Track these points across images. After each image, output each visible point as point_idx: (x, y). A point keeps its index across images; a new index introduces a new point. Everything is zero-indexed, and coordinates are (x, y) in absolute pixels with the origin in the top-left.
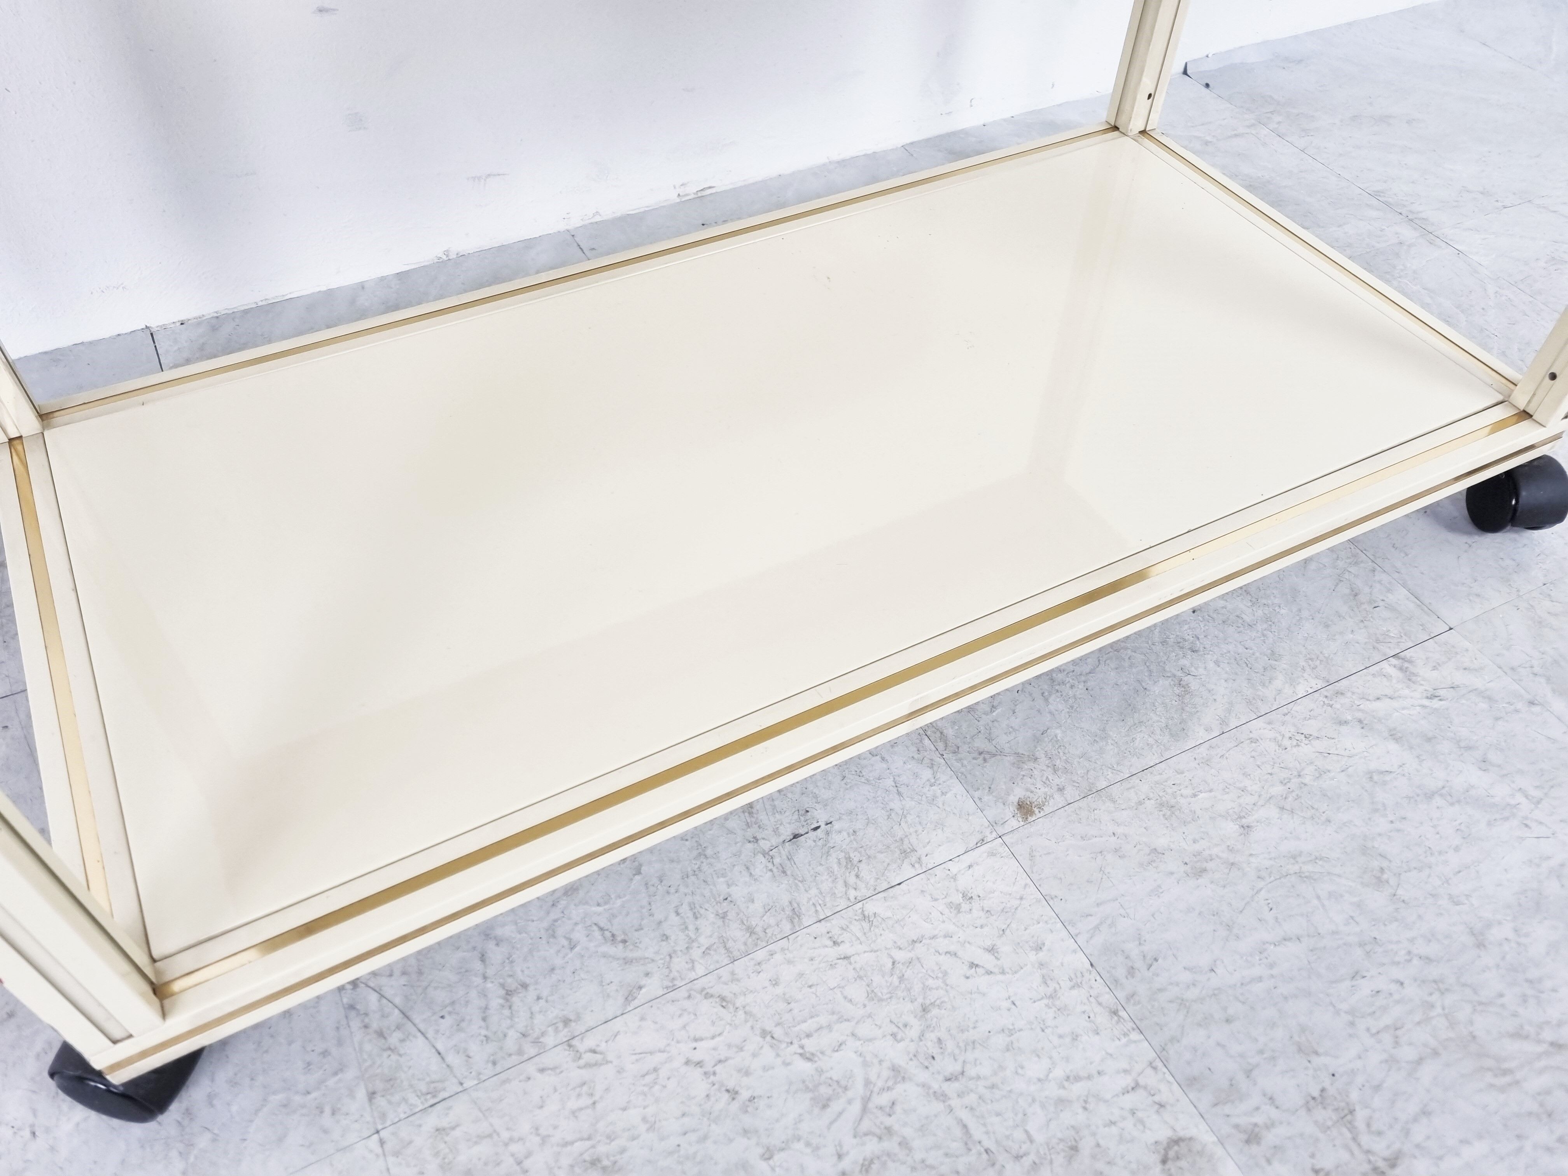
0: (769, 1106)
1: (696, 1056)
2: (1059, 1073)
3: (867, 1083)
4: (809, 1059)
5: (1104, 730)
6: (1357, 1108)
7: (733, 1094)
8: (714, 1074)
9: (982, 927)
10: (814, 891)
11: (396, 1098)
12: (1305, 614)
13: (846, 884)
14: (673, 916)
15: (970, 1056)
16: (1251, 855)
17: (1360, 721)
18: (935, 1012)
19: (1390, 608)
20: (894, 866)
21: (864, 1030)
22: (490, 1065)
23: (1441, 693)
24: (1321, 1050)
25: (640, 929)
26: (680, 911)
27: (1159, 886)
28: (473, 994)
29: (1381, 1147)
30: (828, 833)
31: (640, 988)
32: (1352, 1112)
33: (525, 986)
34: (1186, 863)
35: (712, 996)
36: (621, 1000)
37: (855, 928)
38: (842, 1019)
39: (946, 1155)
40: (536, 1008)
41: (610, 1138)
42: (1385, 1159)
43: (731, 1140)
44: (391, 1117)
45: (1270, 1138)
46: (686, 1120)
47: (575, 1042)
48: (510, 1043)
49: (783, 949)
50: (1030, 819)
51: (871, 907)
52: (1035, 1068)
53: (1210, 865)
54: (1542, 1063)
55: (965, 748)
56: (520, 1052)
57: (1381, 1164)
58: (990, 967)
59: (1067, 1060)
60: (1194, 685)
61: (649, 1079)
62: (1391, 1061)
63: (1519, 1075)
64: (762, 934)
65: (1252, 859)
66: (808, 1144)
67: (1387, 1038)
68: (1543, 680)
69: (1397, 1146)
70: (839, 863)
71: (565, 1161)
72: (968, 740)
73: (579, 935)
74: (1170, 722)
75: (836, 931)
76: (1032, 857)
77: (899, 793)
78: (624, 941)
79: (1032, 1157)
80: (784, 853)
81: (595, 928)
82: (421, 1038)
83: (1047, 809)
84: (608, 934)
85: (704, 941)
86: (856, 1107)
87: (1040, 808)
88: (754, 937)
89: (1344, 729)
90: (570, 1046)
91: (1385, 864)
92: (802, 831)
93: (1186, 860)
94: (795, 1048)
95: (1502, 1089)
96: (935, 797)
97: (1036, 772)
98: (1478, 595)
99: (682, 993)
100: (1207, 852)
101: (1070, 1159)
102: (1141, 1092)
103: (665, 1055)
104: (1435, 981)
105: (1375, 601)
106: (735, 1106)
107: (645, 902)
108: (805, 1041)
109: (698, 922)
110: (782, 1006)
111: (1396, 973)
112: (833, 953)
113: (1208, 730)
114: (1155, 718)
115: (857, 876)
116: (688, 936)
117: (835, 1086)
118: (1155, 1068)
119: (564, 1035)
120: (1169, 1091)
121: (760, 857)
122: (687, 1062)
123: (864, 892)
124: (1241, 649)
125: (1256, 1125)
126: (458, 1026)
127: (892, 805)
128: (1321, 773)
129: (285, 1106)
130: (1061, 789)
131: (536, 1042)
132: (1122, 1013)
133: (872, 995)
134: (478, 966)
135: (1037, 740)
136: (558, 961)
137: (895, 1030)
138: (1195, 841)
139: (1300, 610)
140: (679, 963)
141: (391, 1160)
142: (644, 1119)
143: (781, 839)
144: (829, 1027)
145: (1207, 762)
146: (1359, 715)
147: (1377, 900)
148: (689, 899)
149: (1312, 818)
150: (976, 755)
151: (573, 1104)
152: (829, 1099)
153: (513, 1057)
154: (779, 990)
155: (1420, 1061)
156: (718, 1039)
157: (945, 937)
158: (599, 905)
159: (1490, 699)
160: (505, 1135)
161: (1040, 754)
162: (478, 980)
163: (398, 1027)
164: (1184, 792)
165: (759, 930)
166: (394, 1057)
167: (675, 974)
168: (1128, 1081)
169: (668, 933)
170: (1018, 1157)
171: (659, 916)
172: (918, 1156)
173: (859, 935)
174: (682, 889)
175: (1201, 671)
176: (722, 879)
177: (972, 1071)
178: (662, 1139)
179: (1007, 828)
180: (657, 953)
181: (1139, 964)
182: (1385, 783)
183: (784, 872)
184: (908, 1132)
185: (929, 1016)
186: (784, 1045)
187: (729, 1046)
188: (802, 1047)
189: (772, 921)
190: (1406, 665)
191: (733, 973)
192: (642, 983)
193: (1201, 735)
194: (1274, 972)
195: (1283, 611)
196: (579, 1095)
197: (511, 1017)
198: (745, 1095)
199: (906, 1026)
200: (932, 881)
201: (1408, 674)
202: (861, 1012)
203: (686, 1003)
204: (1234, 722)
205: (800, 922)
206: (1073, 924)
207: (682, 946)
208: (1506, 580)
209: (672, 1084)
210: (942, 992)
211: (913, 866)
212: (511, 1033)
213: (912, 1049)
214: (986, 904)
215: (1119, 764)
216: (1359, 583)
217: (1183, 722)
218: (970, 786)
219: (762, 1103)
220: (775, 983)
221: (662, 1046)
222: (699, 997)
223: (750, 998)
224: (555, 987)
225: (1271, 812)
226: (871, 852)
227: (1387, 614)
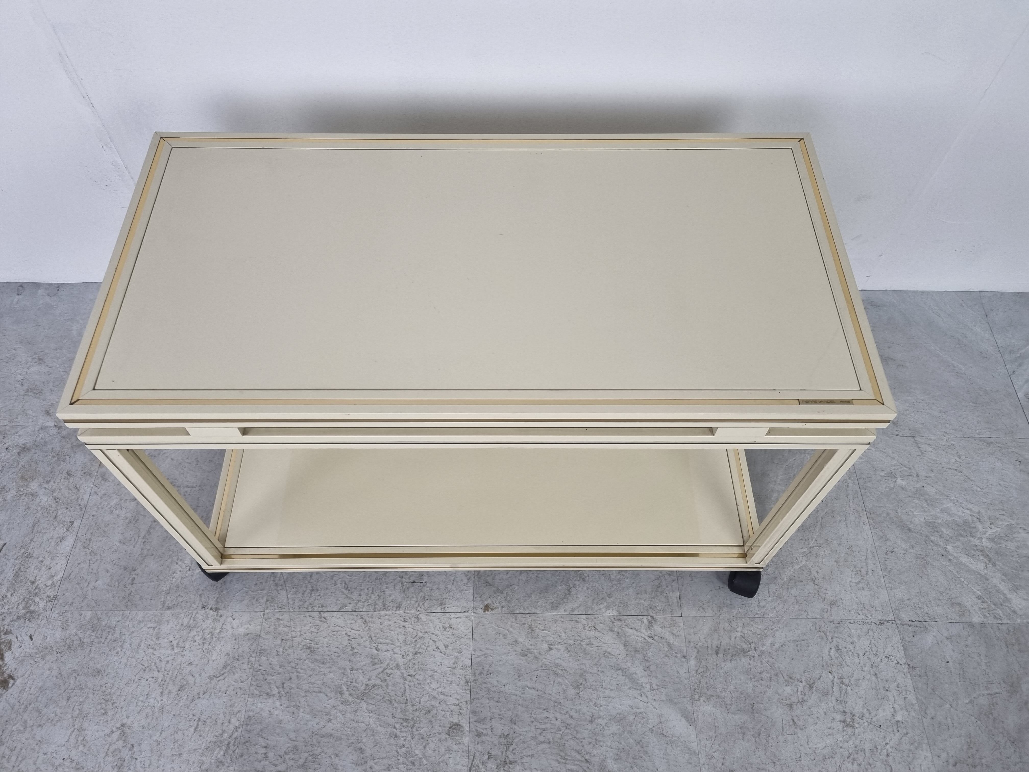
0: (360, 657)
1: (349, 634)
2: (440, 690)
3: (388, 665)
4: (377, 650)
5: (531, 594)
6: (514, 744)
7: (353, 648)
8: (351, 641)
9: (448, 638)
10: (409, 602)
11: (272, 605)
12: (634, 585)
13: (419, 605)
14: (366, 589)
15: (419, 673)
16: (545, 658)
17: (618, 633)
18: (418, 655)
19: (667, 598)
20: (436, 606)
21: (396, 650)
22: (298, 608)
23: (656, 637)
24: (517, 724)
25: (355, 589)
26: (369, 589)
27: (509, 653)
28: (304, 585)
29: (511, 757)
30: (424, 586)
31: (346, 606)
32: (511, 744)
33: (318, 590)
35: (363, 619)
36: (339, 607)
37: (413, 619)
38: (392, 644)
39: (396, 695)
40: (317, 598)
41: (317, 644)
42: (510, 761)
43: (345, 661)
44: (269, 609)
45: (483, 738)
46: (337, 649)
47: (322, 613)
48: (306, 605)
49: (389, 615)
50: (486, 612)
51: (421, 615)
52: (434, 685)
53: (530, 655)
54: (576, 762)
55: (483, 578)
56: (307, 608)
57: (508, 761)
58: (442, 651)
59: (445, 688)
60: (573, 593)
61: (334, 633)
62: (535, 738)
63: (568, 762)
64: (386, 608)
65: (544, 660)
66: (363, 672)
67: (539, 731)
68: (696, 651)
69: (515, 760)
70: (421, 597)
71: (303, 644)
72: (486, 576)
73: (339, 582)
74: (555, 602)
75: (407, 618)
76: (478, 624)
77: (453, 584)
78: (349, 590)
79: (417, 707)
80: (408, 586)
81: (344, 582)
82: (285, 592)
83: (494, 611)
84: (346, 586)
85: (370, 602)
86: (381, 670)
87: (492, 610)
88: (384, 607)
89: (610, 633)
90: (320, 613)
91: (584, 682)
92: (417, 581)
93: (524, 649)
94: (375, 645)
95: (559, 763)
96: (463, 590)
97: (499, 597)
98: (703, 609)
99: (356, 614)
100: (532, 650)
101: (426, 713)
102: (458, 707)
103: (342, 629)
104: (568, 724)
105: (663, 593)
106: (351, 652)
107: (361, 581)
108: (379, 645)
109: (372, 595)
110: (379, 631)
111: (558, 715)
112: (402, 623)
113: (565, 610)
114: (552, 598)
115: (423, 604)
116: (367, 598)
117: (379, 661)
118: (467, 703)
119: (320, 609)
120: (466, 711)
121: (400, 583)
122: (346, 634)
123: (422, 610)
124: (600, 588)
125: (482, 733)
126: (296, 593)
127: (448, 586)
128: (590, 644)
129: (246, 592)
130: (503, 607)
131: (312, 607)
132: (469, 684)
133: (405, 642)
134: (309, 577)
135: (508, 586)
136: (329, 587)
137: (405, 654)
138: (531, 645)
139: (633, 583)
140: (360, 605)
141: (264, 620)
142: (327, 643)
143: (409, 581)
144: (388, 644)
145: (556, 621)
146: (620, 631)
147: (572, 692)
148: (373, 586)
149: (574, 656)
150: (485, 582)
151: (312, 629)
152: (376, 664)
153: (305, 609)
154: (381, 627)
155: (542, 742)
156: (357, 632)
157: (436, 635)
158: (348, 576)
159: (671, 648)
160: (293, 629)
161: (505, 592)
162: (307, 582)
163: (282, 585)
164: (540, 627)
165: (387, 606)
166: (277, 593)
167: (357, 607)
168: (457, 702)
169: (362, 594)
170: (413, 705)
171: (362, 588)
172: (388, 691)
173: (413, 622)
174: (373, 583)
175: (580, 589)
176: (385, 584)
177: (417, 677)
178: (329, 651)
179: (477, 611)
180: (356, 598)
181: (485, 673)
182: (608, 657)
183: (404, 592)
184: (390, 683)
185: (416, 656)
186: (373, 643)
188: (377, 646)
189: (392, 605)
190: (653, 621)
191: (372, 615)
192: (347, 605)
193: (561, 611)
194: (522, 696)
195: (627, 580)
196: (315, 628)
197: (310, 597)
198: (356, 651)
199: (408, 655)
200: (444, 616)
201: (650, 625)
202: (399, 645)
203: (355, 617)
204: (576, 612)
205: (399, 610)
206: (475, 650)
207: (363, 600)
208: (720, 608)
209: (339, 638)
210: (424, 651)
211: (441, 609)
212: (308, 602)
213: (406, 662)
214: (454, 632)
215: (527, 608)
216: (664, 583)
217: (559, 604)
218: (476, 592)
219: (358, 655)
220: (381, 624)
221: (342, 626)
222: (359, 617)
223: (372, 625)
224: (325, 594)
225: (562, 648)
226: (432, 598)
227: (663, 599)
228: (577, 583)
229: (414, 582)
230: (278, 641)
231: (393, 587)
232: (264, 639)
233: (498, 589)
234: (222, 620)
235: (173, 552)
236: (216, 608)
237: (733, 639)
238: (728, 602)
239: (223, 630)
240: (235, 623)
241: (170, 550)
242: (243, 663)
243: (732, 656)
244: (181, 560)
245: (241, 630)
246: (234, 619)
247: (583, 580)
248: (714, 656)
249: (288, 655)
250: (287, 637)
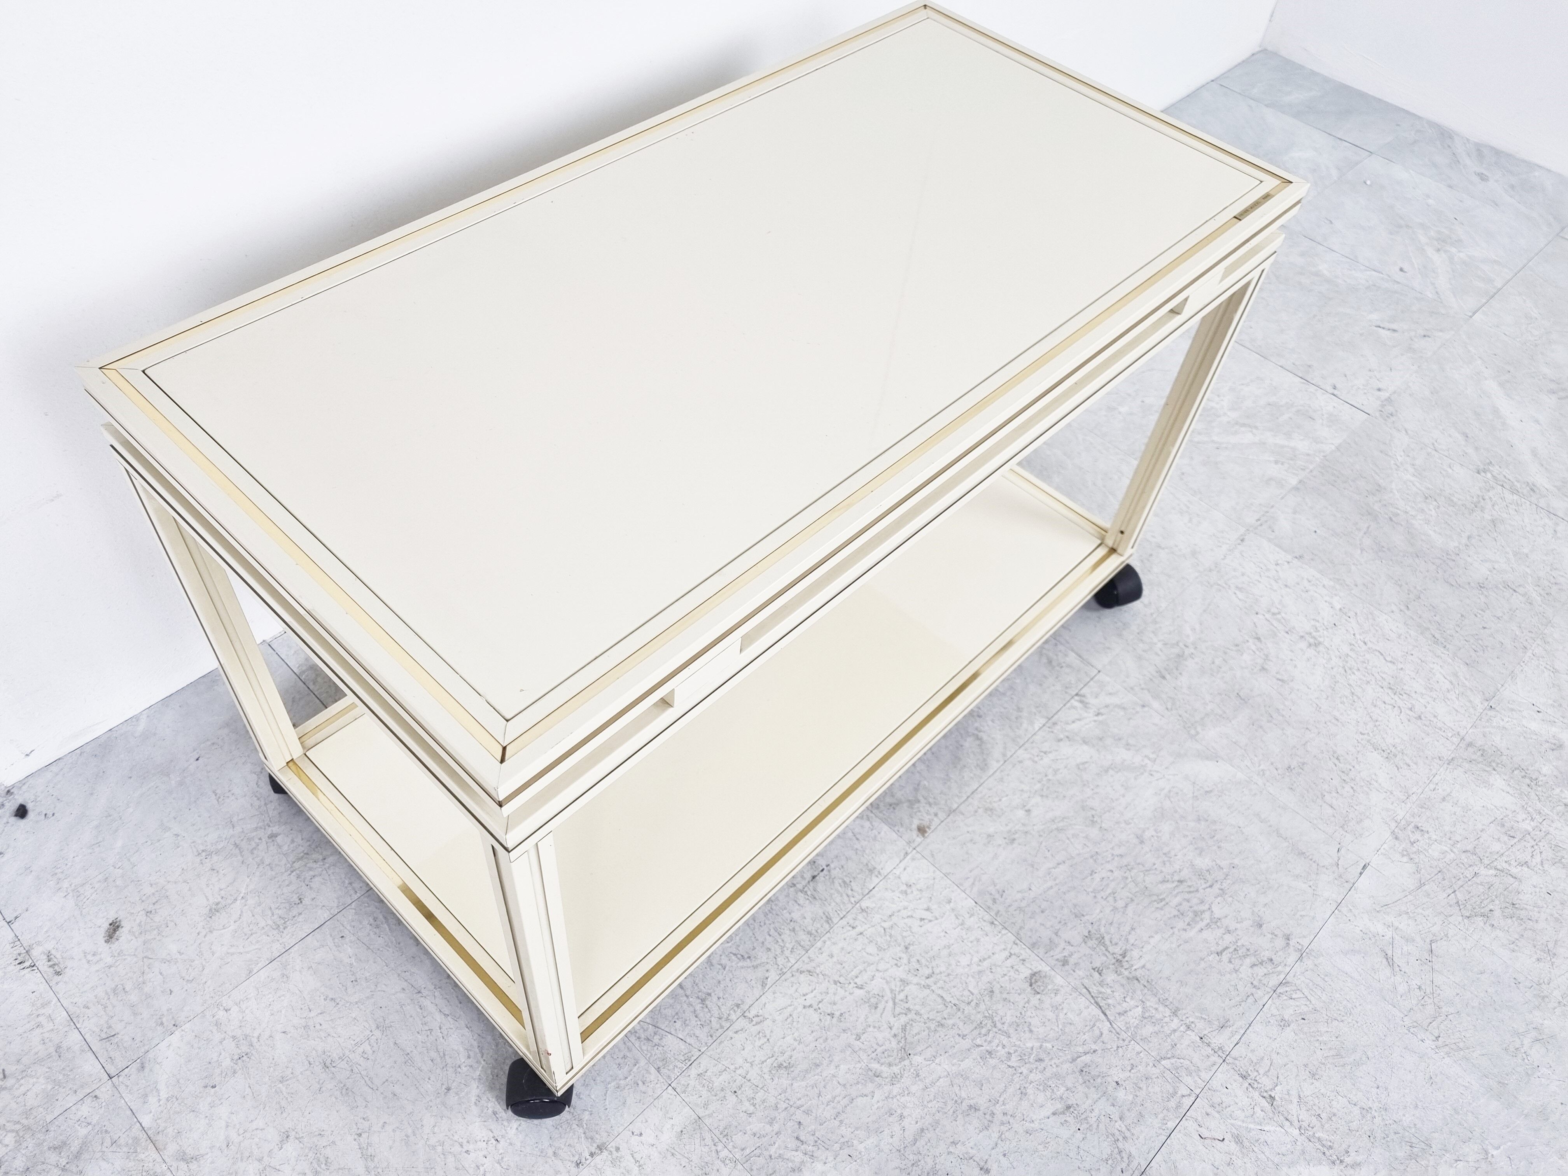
0: (851, 1016)
1: (807, 1003)
2: (975, 959)
3: (892, 991)
4: (861, 988)
5: (947, 775)
6: (1105, 935)
7: (832, 1015)
8: (819, 1008)
9: (920, 899)
10: (833, 904)
11: (671, 1067)
12: (1029, 681)
13: (848, 896)
14: (768, 937)
15: (934, 964)
16: (1034, 825)
17: (1067, 737)
18: (911, 948)
19: (1069, 666)
20: (868, 879)
21: (882, 966)
22: (710, 1038)
23: (1102, 711)
24: (1085, 914)
25: (754, 949)
26: (771, 933)
27: (996, 854)
28: (685, 1006)
29: (1118, 950)
30: (829, 871)
31: (767, 978)
32: (1103, 938)
33: (709, 994)
34: (1005, 838)
35: (804, 972)
36: (760, 987)
37: (860, 917)
38: (870, 964)
39: (937, 1012)
40: (720, 1004)
41: (783, 1053)
42: (1121, 955)
43: (839, 1037)
44: (673, 1077)
45: (1072, 961)
46: (814, 1034)
47: (746, 1014)
48: (715, 1025)
49: (829, 938)
50: (926, 835)
51: (864, 904)
52: (964, 961)
53: (1016, 836)
54: (1175, 893)
55: (883, 805)
56: (722, 1027)
57: (1120, 958)
58: (930, 918)
59: (977, 952)
60: (985, 738)
61: (789, 1020)
62: (1115, 909)
63: (1167, 900)
64: (816, 934)
65: (1035, 827)
66: (874, 1027)
67: (1111, 899)
68: (1146, 692)
69: (1124, 948)
70: (841, 886)
71: (766, 1070)
72: (884, 801)
73: (725, 962)
74: (978, 762)
75: (851, 922)
76: (933, 855)
77: (857, 839)
78: (749, 957)
79: (975, 1001)
80: (811, 888)
81: (732, 955)
82: (669, 1036)
83: (932, 828)
84: (739, 956)
85: (789, 946)
86: (890, 1004)
87: (929, 828)
88: (813, 936)
89: (1061, 744)
90: (745, 1017)
91: (1094, 812)
92: (816, 873)
93: (1005, 836)
94: (853, 985)
95: (1161, 909)
96: (875, 836)
97: (921, 808)
98: (1108, 648)
99: (788, 975)
100: (1013, 829)
101: (991, 997)
102: (1013, 957)
103: (793, 1007)
104: (1126, 866)
105: (1060, 664)
106: (835, 1020)
107: (751, 934)
108: (856, 980)
109: (782, 937)
110: (839, 966)
111: (1109, 867)
112: (853, 933)
113: (998, 761)
114: (971, 762)
115: (852, 890)
116: (780, 945)
117: (877, 996)
118: (1017, 944)
119: (739, 1013)
120: (1025, 953)
121: (800, 894)
122: (804, 1007)
123: (858, 897)
124: (1002, 710)
125: (1065, 956)
126: (685, 1023)
127: (856, 847)
128: (1056, 771)
129: (618, 1087)
130: (936, 815)
131: (727, 1020)
132: (996, 922)
133: (880, 949)
135: (916, 790)
136: (720, 977)
137: (896, 962)
138: (1007, 825)
140: (781, 960)
141: (683, 1095)
142: (795, 1040)
143: (807, 881)
144: (865, 970)
145: (1002, 780)
146: (1067, 734)
147: (1094, 832)
148: (772, 926)
149: (1057, 797)
150: (888, 807)
151: (758, 1043)
152: (877, 1004)
153: (720, 1030)
154: (835, 959)
155: (1126, 906)
156: (814, 992)
157: (904, 909)
159: (1124, 708)
160: (732, 1067)
161: (921, 798)
162: (685, 1000)
163: (655, 1034)
164: (995, 799)
165: (814, 932)
166: (660, 1048)
167: (781, 966)
168: (1007, 953)
169: (769, 947)
170: (969, 1003)
171: (761, 939)
172: (925, 1017)
173: (863, 920)
174: (767, 922)
175: (986, 727)
176: (785, 911)
177: (937, 971)
178: (807, 1046)
179: (916, 844)
180: (768, 958)
181: (997, 896)
182: (1085, 769)
183: (815, 898)
184: (917, 1007)
185: (909, 950)
186: (847, 985)
187: (821, 993)
188: (856, 983)
189: (819, 926)
190: (1083, 699)
191: (809, 958)
192: (767, 975)
193: (994, 765)
194: (1057, 882)
196: (759, 1038)
197: (710, 1011)
198: (837, 1014)
199: (900, 958)
200: (889, 881)
201: (1085, 705)
202: (877, 958)
203: (792, 979)
204: (1009, 754)
205: (832, 922)
206: (961, 885)
207: (779, 951)
208: (1120, 635)
209: (801, 1020)
210: (912, 937)
211: (877, 876)
212: (713, 1019)
213: (907, 968)
214: (918, 887)
215: (960, 793)
216: (1051, 654)
217: (985, 760)
218: (892, 825)
219: (847, 1015)
220: (832, 956)
221: (790, 1003)
222: (797, 974)
223: (822, 967)
224: (724, 990)
225: (1038, 799)
226: (854, 875)
227: (1067, 670)
228: (977, 725)
229: (814, 877)
230: (732, 1099)
231: (795, 904)
232: (710, 1116)
233: (909, 801)
234: (624, 1151)
235: (442, 1144)
236: (598, 1146)
237: (1160, 653)
238: (1120, 624)
239: (641, 1162)
240: (649, 1137)
241: (434, 1148)
242: (718, 1170)
243: (1177, 669)
244: (468, 1142)
245: (668, 1137)
246: (641, 1134)
247: (980, 716)
248: (1164, 682)
249: (764, 1101)
250: (738, 1083)
